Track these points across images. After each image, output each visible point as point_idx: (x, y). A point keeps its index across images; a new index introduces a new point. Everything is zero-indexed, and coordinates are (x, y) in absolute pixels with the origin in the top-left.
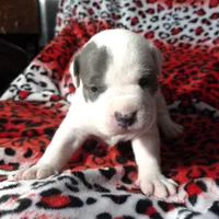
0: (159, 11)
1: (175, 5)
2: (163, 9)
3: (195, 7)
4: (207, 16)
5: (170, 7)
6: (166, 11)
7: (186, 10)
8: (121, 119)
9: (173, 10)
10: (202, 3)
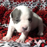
0: (17, 4)
1: (21, 2)
2: (18, 3)
3: (26, 2)
4: (30, 4)
5: (20, 3)
6: (19, 4)
7: (24, 3)
8: (24, 29)
9: (21, 4)
10: (28, 1)
